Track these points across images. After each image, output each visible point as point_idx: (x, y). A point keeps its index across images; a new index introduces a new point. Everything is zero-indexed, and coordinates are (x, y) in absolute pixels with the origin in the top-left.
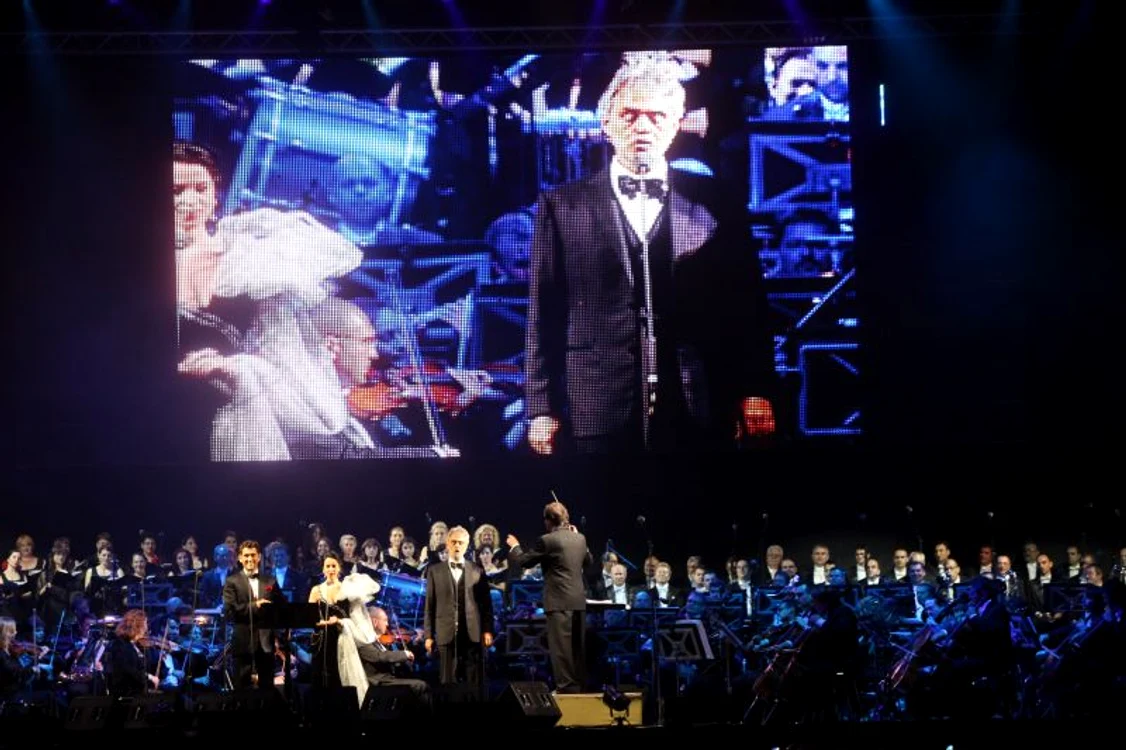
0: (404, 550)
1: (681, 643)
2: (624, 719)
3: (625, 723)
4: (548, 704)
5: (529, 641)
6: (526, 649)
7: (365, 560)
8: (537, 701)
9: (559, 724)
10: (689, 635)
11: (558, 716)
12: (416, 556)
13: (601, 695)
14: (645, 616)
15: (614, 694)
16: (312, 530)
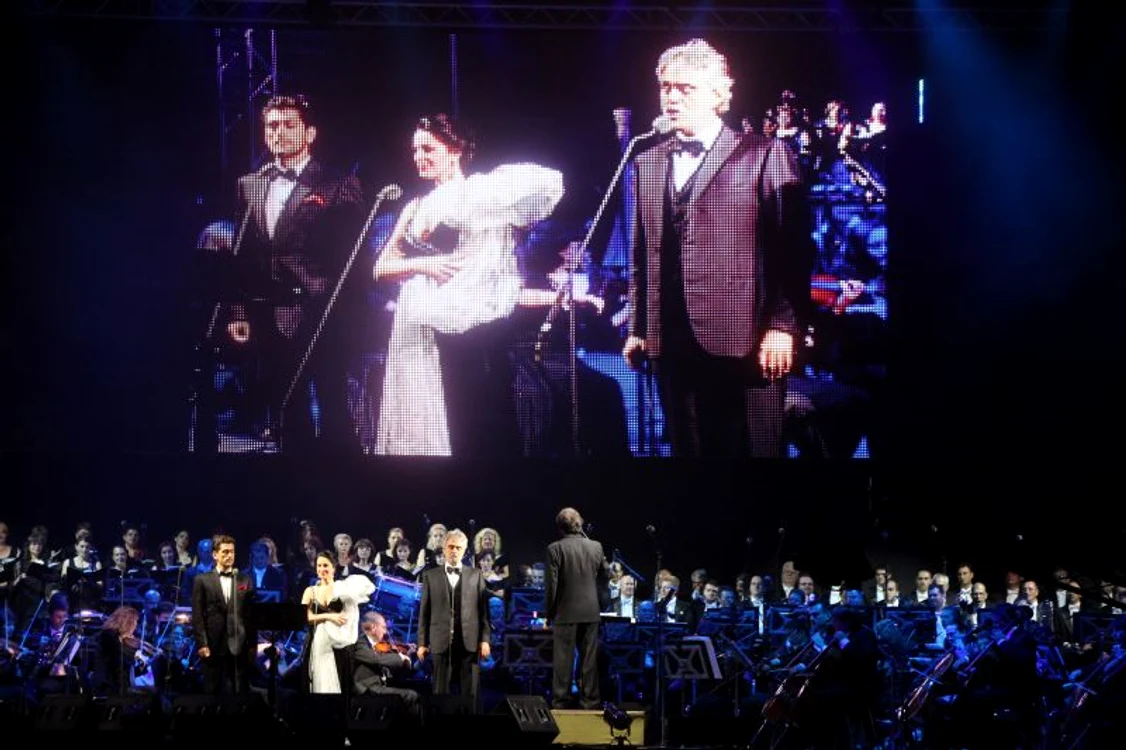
0: (398, 553)
1: (688, 661)
2: (625, 738)
3: (626, 743)
4: (546, 720)
5: (528, 652)
6: (524, 661)
7: (358, 561)
8: (535, 718)
9: (557, 740)
10: (697, 653)
11: (556, 732)
12: (413, 559)
13: (602, 712)
14: (651, 629)
15: (615, 712)
16: (302, 528)
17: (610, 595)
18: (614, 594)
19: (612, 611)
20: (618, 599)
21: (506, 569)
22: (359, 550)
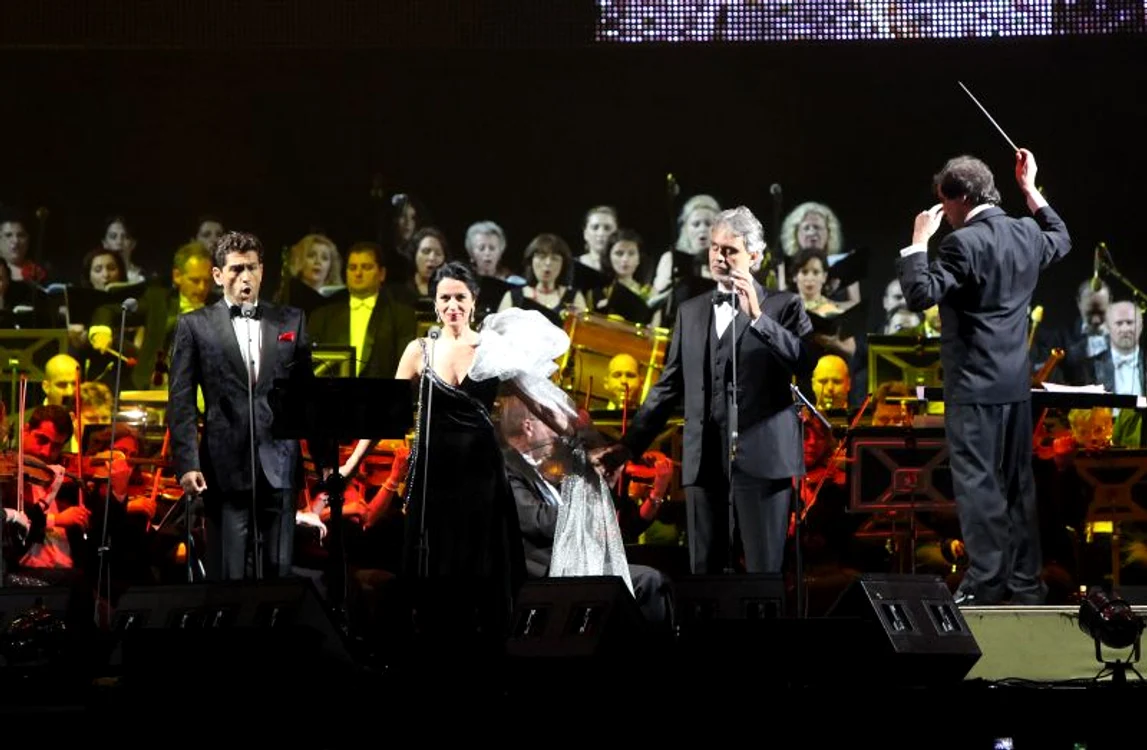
0: (614, 257)
2: (1128, 666)
3: (1130, 676)
4: (950, 630)
5: (905, 477)
6: (899, 498)
7: (533, 282)
8: (923, 623)
9: (973, 674)
11: (974, 656)
12: (645, 274)
13: (1075, 609)
15: (1103, 607)
16: (398, 210)
17: (1084, 347)
18: (1096, 345)
19: (1095, 382)
20: (1105, 356)
21: (854, 290)
22: (536, 260)
